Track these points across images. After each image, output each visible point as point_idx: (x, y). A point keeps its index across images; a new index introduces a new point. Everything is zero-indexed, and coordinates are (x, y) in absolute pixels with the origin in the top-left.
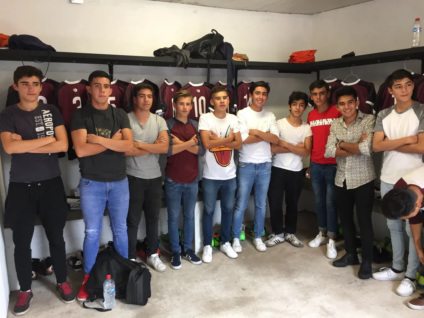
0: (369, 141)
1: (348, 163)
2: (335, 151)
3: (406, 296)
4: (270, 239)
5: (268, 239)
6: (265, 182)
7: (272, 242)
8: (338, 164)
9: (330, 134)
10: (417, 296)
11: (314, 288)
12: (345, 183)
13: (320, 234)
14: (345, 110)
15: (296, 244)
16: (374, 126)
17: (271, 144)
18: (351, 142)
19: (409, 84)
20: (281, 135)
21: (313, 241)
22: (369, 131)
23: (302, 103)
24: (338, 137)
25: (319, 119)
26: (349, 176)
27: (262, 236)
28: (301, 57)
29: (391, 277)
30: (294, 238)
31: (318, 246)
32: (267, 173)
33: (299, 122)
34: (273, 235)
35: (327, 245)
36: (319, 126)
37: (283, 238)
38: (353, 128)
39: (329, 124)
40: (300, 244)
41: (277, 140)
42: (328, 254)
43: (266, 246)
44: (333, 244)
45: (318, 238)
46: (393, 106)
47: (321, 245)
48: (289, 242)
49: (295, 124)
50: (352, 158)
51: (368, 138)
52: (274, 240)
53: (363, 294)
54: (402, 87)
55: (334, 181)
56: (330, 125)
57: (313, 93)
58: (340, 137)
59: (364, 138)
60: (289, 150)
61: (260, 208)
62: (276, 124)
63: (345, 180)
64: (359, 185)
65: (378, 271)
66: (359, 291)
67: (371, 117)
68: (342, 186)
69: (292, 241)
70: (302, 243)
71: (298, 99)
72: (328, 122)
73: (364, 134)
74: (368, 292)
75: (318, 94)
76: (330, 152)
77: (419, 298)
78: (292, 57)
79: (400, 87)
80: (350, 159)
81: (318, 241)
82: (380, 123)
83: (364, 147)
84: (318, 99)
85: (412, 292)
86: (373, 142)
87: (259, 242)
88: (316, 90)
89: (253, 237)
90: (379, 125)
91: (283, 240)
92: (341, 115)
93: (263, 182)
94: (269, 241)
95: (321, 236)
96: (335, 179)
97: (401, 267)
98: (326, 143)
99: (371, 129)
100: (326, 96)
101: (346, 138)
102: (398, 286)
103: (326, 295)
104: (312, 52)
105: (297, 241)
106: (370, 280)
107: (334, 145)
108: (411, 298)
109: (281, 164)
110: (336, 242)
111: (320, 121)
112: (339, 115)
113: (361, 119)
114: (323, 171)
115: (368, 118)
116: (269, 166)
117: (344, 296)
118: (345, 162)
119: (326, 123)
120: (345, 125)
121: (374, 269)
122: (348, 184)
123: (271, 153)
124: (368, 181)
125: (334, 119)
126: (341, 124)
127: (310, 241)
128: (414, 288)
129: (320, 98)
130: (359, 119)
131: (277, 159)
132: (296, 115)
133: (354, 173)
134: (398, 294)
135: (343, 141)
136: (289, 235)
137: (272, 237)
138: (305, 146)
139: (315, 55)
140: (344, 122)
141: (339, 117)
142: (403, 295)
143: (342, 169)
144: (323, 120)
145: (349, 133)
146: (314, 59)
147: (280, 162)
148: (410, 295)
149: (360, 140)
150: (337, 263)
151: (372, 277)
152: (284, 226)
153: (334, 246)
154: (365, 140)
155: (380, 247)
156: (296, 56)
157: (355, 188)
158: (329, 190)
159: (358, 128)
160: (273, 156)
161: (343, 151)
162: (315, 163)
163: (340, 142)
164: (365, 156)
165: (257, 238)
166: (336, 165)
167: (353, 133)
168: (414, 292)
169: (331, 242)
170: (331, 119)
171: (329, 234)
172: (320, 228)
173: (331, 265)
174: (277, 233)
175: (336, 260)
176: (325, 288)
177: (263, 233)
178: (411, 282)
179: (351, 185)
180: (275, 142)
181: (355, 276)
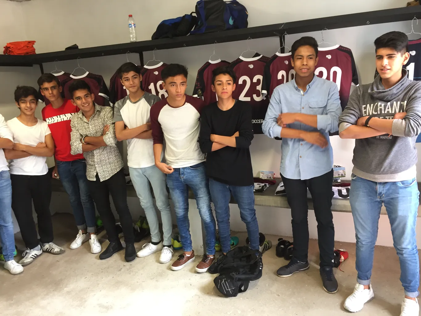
0: (111, 133)
1: (96, 156)
2: (81, 147)
3: (169, 262)
4: (26, 257)
5: (23, 257)
6: (6, 195)
7: (28, 259)
8: (86, 159)
9: (72, 130)
10: (176, 258)
11: (87, 289)
12: (97, 176)
13: (79, 233)
14: (83, 105)
15: (56, 252)
16: (113, 117)
17: (4, 150)
18: (94, 135)
19: (135, 77)
20: (14, 137)
21: (74, 242)
22: (109, 122)
23: (31, 100)
24: (81, 132)
25: (56, 115)
26: (100, 168)
27: (14, 257)
28: (19, 48)
29: (153, 250)
30: (53, 245)
31: (80, 245)
32: (5, 184)
33: (32, 120)
34: (28, 251)
35: (90, 241)
36: (58, 123)
37: (40, 250)
38: (93, 121)
39: (68, 119)
40: (61, 250)
41: (11, 144)
42: (92, 250)
43: (23, 266)
44: (95, 239)
45: (78, 238)
46: (126, 97)
47: (83, 243)
48: (48, 251)
49: (29, 124)
50: (99, 150)
51: (110, 130)
52: (31, 256)
53: (134, 275)
54: (130, 79)
55: (85, 177)
56: (70, 121)
57: (43, 88)
58: (84, 132)
59: (106, 130)
60: (28, 153)
61: (6, 226)
62: (6, 125)
63: (97, 173)
64: (111, 175)
65: (141, 249)
66: (130, 274)
67: (108, 109)
68: (95, 180)
69: (51, 250)
70: (63, 249)
71: (26, 96)
72: (66, 118)
73: (105, 126)
74: (137, 272)
75: (50, 89)
76: (76, 149)
77: (179, 259)
78: (7, 48)
79: (127, 80)
80: (97, 151)
81: (79, 240)
82: (118, 114)
83: (109, 139)
84: (50, 94)
85: (171, 257)
86: (116, 132)
87: (12, 265)
88: (46, 85)
89: (3, 261)
90: (118, 115)
91: (41, 252)
92: (79, 110)
93: (3, 195)
94: (24, 259)
95: (81, 234)
96: (87, 174)
97: (158, 238)
98: (70, 140)
99: (110, 120)
100: (59, 91)
101: (89, 132)
102: (160, 256)
103: (101, 291)
104: (30, 43)
105: (57, 248)
106: (137, 260)
107: (79, 141)
108: (172, 262)
109: (21, 170)
110: (97, 235)
111: (58, 117)
112: (77, 110)
113: (99, 112)
114: (73, 169)
115: (105, 110)
116: (7, 175)
117: (118, 284)
118: (93, 155)
119: (65, 119)
120: (85, 120)
121: (137, 248)
122: (101, 177)
123: (7, 160)
124: (118, 170)
125: (73, 114)
126: (81, 118)
127: (70, 244)
128: (172, 253)
129: (52, 93)
130: (97, 112)
131: (15, 166)
132: (28, 113)
133: (104, 165)
134: (161, 263)
135: (87, 136)
136: (46, 246)
137: (27, 253)
138: (46, 146)
139: (34, 46)
140: (84, 116)
141: (77, 112)
142: (165, 263)
143: (92, 163)
144: (61, 115)
145: (91, 127)
146: (35, 51)
147: (20, 168)
148: (171, 260)
149: (103, 133)
150: (104, 256)
151: (137, 256)
152: (39, 237)
153: (96, 240)
154: (108, 132)
155: (137, 226)
156: (12, 48)
157: (108, 178)
158: (82, 185)
159: (99, 121)
160: (9, 163)
161: (89, 146)
162: (62, 162)
163: (84, 138)
164: (111, 147)
165: (9, 260)
166: (85, 160)
167: (95, 126)
168: (173, 256)
169: (93, 237)
170: (70, 114)
171: (90, 229)
172: (79, 227)
173: (98, 259)
174: (32, 247)
175: (101, 253)
176: (99, 284)
177: (15, 253)
178: (169, 248)
179: (104, 176)
180: (9, 146)
181: (123, 261)
